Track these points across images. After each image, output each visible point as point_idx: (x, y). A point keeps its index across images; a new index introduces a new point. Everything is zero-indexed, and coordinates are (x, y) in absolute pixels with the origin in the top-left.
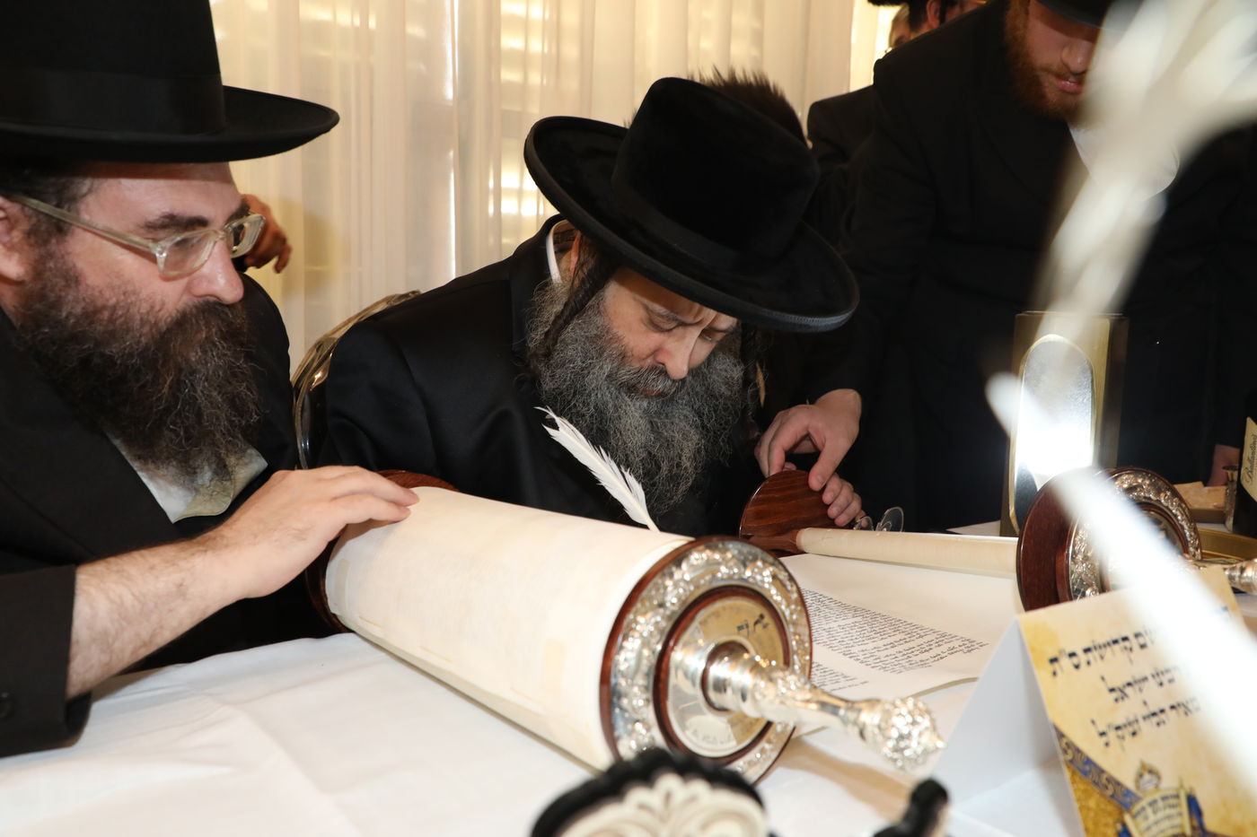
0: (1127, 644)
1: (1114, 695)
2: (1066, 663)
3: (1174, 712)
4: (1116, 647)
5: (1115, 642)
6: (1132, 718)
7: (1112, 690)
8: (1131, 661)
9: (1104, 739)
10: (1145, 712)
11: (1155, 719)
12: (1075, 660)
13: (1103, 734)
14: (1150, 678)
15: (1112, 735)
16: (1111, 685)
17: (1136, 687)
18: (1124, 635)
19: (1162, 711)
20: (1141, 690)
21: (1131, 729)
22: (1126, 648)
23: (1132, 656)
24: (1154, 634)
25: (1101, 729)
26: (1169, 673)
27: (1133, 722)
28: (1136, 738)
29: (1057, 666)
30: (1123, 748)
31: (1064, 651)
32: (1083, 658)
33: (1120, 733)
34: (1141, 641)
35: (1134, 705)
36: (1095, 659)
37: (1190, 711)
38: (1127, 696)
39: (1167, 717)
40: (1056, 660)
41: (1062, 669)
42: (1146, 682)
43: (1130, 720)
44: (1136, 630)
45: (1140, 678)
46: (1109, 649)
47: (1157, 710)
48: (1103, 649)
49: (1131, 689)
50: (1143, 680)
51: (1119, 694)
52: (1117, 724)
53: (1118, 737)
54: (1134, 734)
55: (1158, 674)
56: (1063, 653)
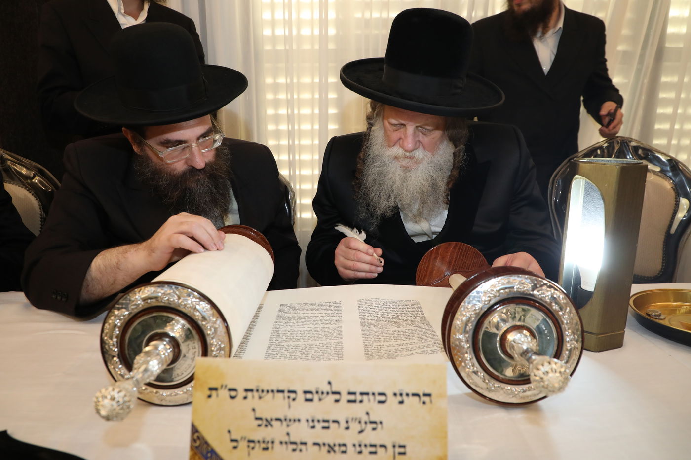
0: (292, 396)
1: (259, 422)
2: (224, 394)
3: (317, 447)
4: (281, 395)
5: (282, 392)
6: (269, 439)
7: (257, 419)
8: (289, 406)
9: (235, 444)
10: (286, 439)
11: (294, 446)
12: (233, 394)
13: (232, 441)
14: (303, 421)
15: (243, 445)
16: (258, 415)
17: (285, 423)
18: (292, 389)
19: (305, 444)
20: (288, 426)
21: (263, 445)
22: (289, 397)
23: (292, 403)
24: (325, 395)
25: (234, 437)
26: (326, 423)
27: (268, 442)
28: (266, 452)
29: (214, 393)
30: (249, 454)
31: (226, 386)
32: (242, 394)
33: (252, 445)
34: (309, 396)
35: (277, 432)
36: (253, 397)
37: (334, 451)
38: (272, 426)
39: (307, 449)
40: (216, 389)
41: (217, 396)
42: (297, 423)
43: (266, 440)
44: (307, 389)
45: (292, 418)
46: (270, 395)
47: (298, 441)
48: (265, 393)
49: (279, 423)
50: (294, 420)
51: (264, 422)
52: (252, 438)
53: (248, 446)
54: (266, 449)
55: (313, 421)
56: (224, 387)
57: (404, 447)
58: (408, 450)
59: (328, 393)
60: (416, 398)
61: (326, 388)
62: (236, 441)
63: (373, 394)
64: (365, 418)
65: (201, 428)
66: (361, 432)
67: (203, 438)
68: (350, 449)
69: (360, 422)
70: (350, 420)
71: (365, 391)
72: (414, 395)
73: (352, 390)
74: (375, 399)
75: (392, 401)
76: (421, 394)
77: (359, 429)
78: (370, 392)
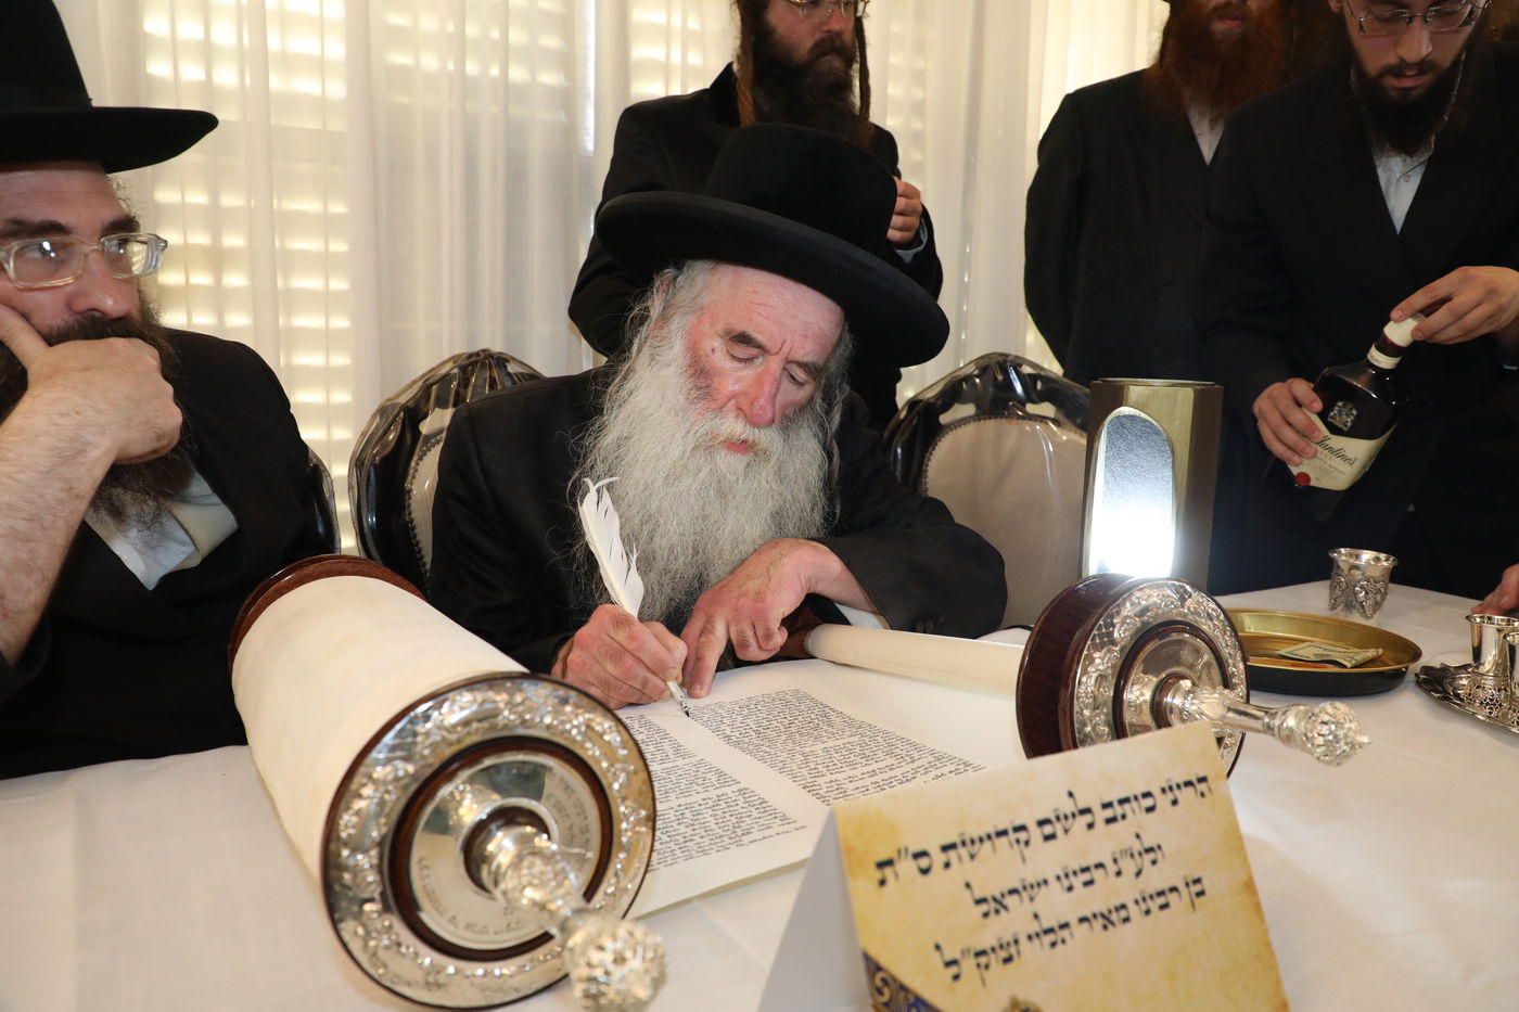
0: (1022, 836)
1: (984, 908)
2: (907, 867)
3: (1085, 925)
4: (1003, 840)
5: (1002, 833)
6: (1008, 938)
7: (979, 902)
8: (1024, 859)
9: (954, 970)
10: (1035, 927)
11: (1050, 938)
12: (924, 862)
13: (949, 964)
14: (1052, 880)
15: (968, 965)
16: (979, 895)
17: (1025, 895)
18: (1018, 823)
19: (1065, 926)
20: (1032, 899)
21: (1003, 954)
22: (1018, 841)
23: (1027, 851)
24: (1071, 820)
25: (949, 956)
26: (1088, 873)
27: (1008, 944)
28: (1010, 966)
29: (888, 871)
30: (983, 982)
31: (906, 850)
32: (938, 858)
33: (983, 960)
34: (1048, 829)
35: (1016, 920)
36: (960, 859)
37: (1112, 923)
38: (1005, 908)
39: (1072, 935)
40: (889, 863)
41: (896, 875)
42: (1043, 888)
43: (1004, 941)
44: (1042, 816)
45: (1034, 882)
46: (987, 844)
47: (1055, 925)
48: (977, 845)
49: (1015, 897)
50: (1039, 885)
51: (993, 906)
52: (979, 948)
53: (978, 966)
54: (1008, 960)
55: (1067, 875)
56: (903, 853)
57: (1197, 881)
58: (1206, 883)
59: (1074, 815)
60: (1190, 789)
61: (1068, 807)
62: (954, 962)
63: (1136, 798)
64: (1137, 846)
65: (883, 960)
66: (1138, 874)
67: (894, 979)
68: (1133, 910)
69: (1132, 856)
70: (1118, 856)
71: (1123, 795)
72: (1188, 784)
73: (1106, 800)
74: (1140, 806)
75: (1163, 802)
76: (1195, 781)
77: (1135, 870)
78: (1130, 794)
